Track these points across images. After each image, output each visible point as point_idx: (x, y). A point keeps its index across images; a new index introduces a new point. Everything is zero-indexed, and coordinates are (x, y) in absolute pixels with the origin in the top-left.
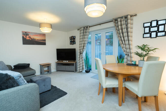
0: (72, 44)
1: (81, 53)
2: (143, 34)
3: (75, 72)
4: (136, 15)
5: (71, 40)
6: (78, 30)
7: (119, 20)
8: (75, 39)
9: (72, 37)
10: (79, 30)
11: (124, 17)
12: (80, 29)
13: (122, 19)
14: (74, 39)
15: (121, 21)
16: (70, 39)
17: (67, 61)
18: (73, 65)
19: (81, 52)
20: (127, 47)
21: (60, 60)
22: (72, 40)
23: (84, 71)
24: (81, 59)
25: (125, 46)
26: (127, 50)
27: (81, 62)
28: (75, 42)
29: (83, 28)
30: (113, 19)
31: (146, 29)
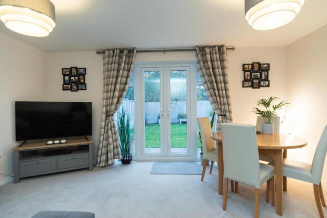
0: (71, 89)
1: (109, 115)
2: (243, 82)
3: (92, 170)
4: (233, 49)
5: (67, 78)
6: (98, 53)
7: (207, 50)
8: (84, 75)
9: (74, 71)
10: (103, 52)
11: (217, 47)
12: (107, 53)
13: (214, 51)
14: (81, 77)
15: (211, 54)
16: (64, 75)
17: (63, 141)
18: (85, 148)
19: (111, 113)
20: (222, 102)
21: (28, 141)
22: (72, 78)
23: (117, 162)
24: (110, 132)
25: (218, 99)
26: (223, 107)
27: (111, 140)
28: (84, 83)
29: (117, 52)
30: (197, 46)
31: (246, 73)
